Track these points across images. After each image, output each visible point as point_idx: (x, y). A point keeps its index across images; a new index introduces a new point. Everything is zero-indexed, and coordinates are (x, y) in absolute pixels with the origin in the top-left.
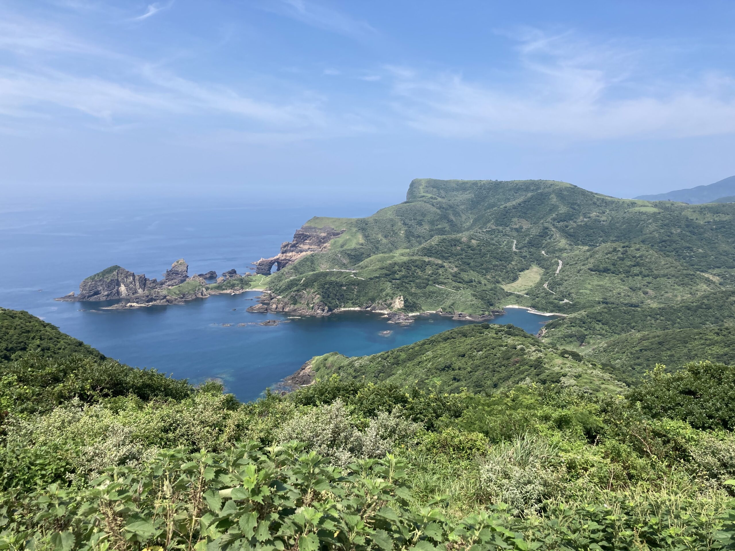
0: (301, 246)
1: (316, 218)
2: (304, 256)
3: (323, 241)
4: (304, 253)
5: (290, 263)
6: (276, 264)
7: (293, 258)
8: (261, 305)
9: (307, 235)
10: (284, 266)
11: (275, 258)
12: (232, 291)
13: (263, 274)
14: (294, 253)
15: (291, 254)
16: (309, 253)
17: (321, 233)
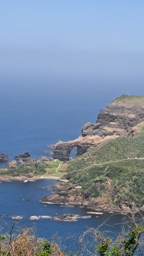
0: (106, 128)
1: (124, 96)
2: (108, 140)
3: (131, 123)
4: (108, 137)
5: (92, 147)
6: (76, 148)
7: (96, 142)
8: (58, 195)
9: (113, 116)
10: (85, 151)
11: (75, 141)
12: (25, 177)
13: (61, 160)
14: (97, 136)
15: (93, 137)
16: (115, 137)
17: (129, 113)
